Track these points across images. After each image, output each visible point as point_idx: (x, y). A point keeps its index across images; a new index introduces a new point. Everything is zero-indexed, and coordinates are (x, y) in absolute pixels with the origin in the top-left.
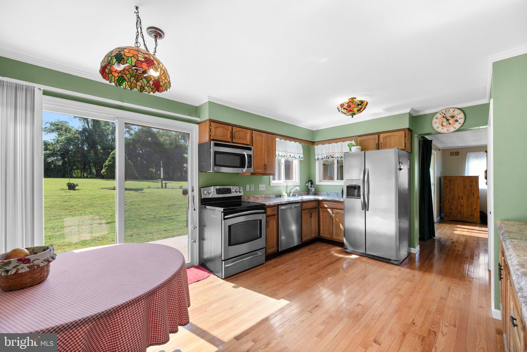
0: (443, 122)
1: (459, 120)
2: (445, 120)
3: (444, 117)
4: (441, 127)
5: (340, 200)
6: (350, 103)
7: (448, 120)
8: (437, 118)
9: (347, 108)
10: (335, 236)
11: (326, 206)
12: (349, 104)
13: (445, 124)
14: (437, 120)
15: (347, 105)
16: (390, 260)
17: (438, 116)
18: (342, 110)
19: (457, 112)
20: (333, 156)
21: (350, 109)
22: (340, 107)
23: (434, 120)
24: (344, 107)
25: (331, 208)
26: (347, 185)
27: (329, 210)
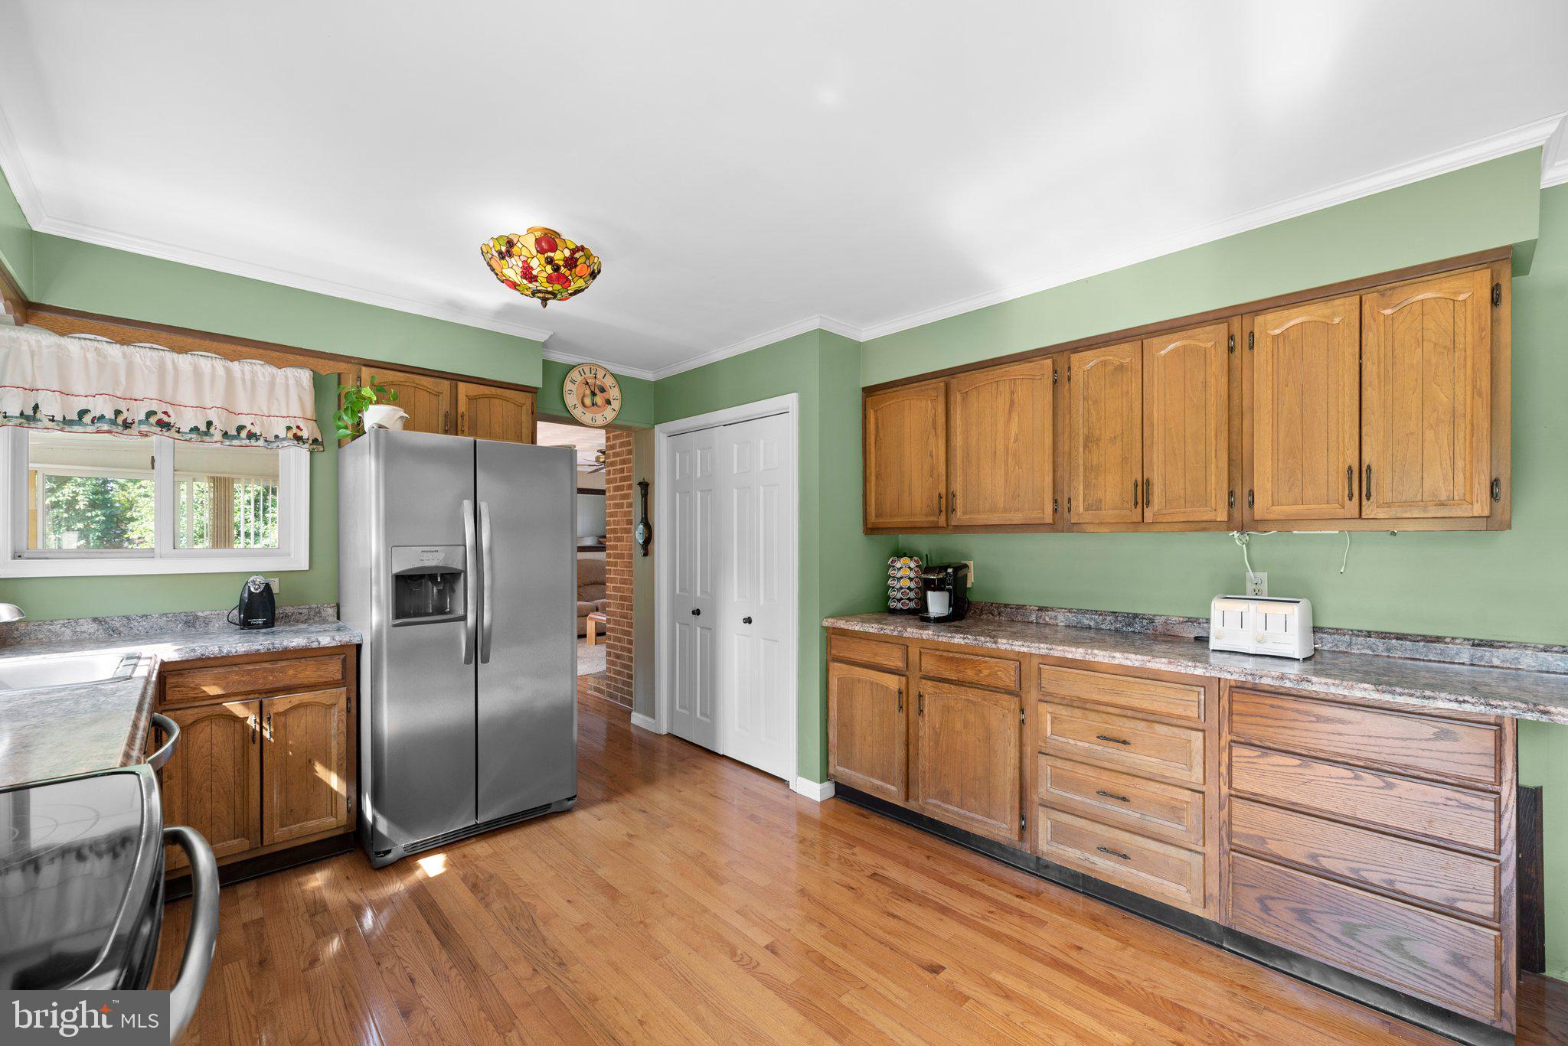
0: (584, 396)
1: (612, 400)
2: (588, 392)
3: (587, 383)
4: (580, 409)
5: (315, 645)
6: (581, 253)
7: (594, 394)
8: (573, 382)
9: (561, 263)
10: (277, 825)
11: (213, 690)
12: (577, 255)
13: (588, 401)
14: (573, 388)
15: (567, 253)
16: (548, 806)
17: (574, 374)
18: (534, 263)
19: (609, 381)
20: (165, 418)
21: (568, 273)
22: (530, 243)
23: (568, 386)
24: (551, 254)
25: (245, 696)
26: (396, 570)
27: (236, 707)
